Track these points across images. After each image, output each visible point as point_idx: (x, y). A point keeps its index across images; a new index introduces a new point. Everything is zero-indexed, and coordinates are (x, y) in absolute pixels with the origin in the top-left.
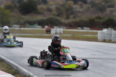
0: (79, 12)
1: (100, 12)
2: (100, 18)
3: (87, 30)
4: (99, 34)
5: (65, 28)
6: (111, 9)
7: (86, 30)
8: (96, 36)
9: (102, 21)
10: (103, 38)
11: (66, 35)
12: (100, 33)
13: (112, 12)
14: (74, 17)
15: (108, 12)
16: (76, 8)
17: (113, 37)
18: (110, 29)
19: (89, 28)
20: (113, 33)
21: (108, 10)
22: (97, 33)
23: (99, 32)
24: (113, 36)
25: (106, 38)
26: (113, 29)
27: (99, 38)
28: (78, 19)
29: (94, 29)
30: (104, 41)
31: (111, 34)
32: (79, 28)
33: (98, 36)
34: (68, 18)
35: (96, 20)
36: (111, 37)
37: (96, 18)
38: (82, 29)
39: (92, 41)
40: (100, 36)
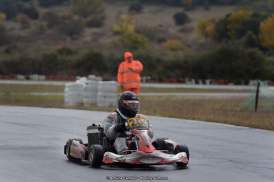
0: (19, 38)
1: (69, 39)
2: (69, 52)
3: (39, 80)
4: (66, 90)
6: (96, 30)
7: (37, 80)
8: (59, 94)
9: (74, 58)
10: (77, 100)
12: (70, 87)
13: (97, 36)
14: (8, 51)
15: (88, 39)
16: (11, 30)
17: (101, 96)
18: (92, 77)
19: (43, 77)
20: (100, 87)
21: (88, 33)
22: (62, 89)
23: (68, 84)
24: (99, 94)
25: (85, 100)
26: (100, 78)
27: (66, 100)
28: (16, 56)
29: (55, 79)
30: (80, 106)
31: (95, 91)
32: (20, 77)
33: (66, 95)
35: (60, 57)
36: (95, 96)
37: (61, 52)
38: (28, 79)
39: (51, 107)
40: (71, 95)
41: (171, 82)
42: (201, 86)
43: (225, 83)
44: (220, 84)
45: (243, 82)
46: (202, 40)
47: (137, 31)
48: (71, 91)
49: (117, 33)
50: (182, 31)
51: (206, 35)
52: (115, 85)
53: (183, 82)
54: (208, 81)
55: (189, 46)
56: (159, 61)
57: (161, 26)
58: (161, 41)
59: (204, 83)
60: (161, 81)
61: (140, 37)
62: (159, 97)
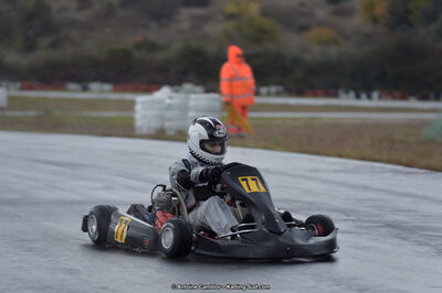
0: (73, 24)
1: (154, 26)
2: (153, 47)
3: (102, 91)
4: (138, 107)
5: (18, 85)
6: (197, 11)
7: (99, 91)
9: (160, 56)
10: (155, 124)
11: (18, 114)
12: (144, 103)
13: (198, 22)
14: (54, 45)
15: (185, 25)
16: (63, 10)
19: (107, 87)
20: (192, 103)
21: (186, 15)
22: (131, 105)
23: (141, 100)
25: (168, 124)
26: (199, 89)
27: (138, 124)
28: (66, 53)
29: (124, 90)
30: (160, 135)
31: (185, 108)
32: (72, 86)
33: (138, 116)
34: (30, 47)
35: (137, 55)
36: (185, 117)
37: (138, 46)
38: (85, 89)
39: (110, 135)
40: (145, 117)
41: (315, 95)
42: (364, 102)
43: (404, 97)
44: (395, 98)
45: (432, 95)
46: (369, 28)
47: (265, 13)
48: (145, 109)
49: (231, 17)
50: (337, 13)
51: (375, 20)
52: (216, 100)
53: (335, 95)
54: (375, 95)
55: (347, 38)
56: (296, 61)
57: (303, 5)
58: (303, 29)
59: (369, 97)
60: (300, 93)
61: (267, 23)
62: (294, 119)
